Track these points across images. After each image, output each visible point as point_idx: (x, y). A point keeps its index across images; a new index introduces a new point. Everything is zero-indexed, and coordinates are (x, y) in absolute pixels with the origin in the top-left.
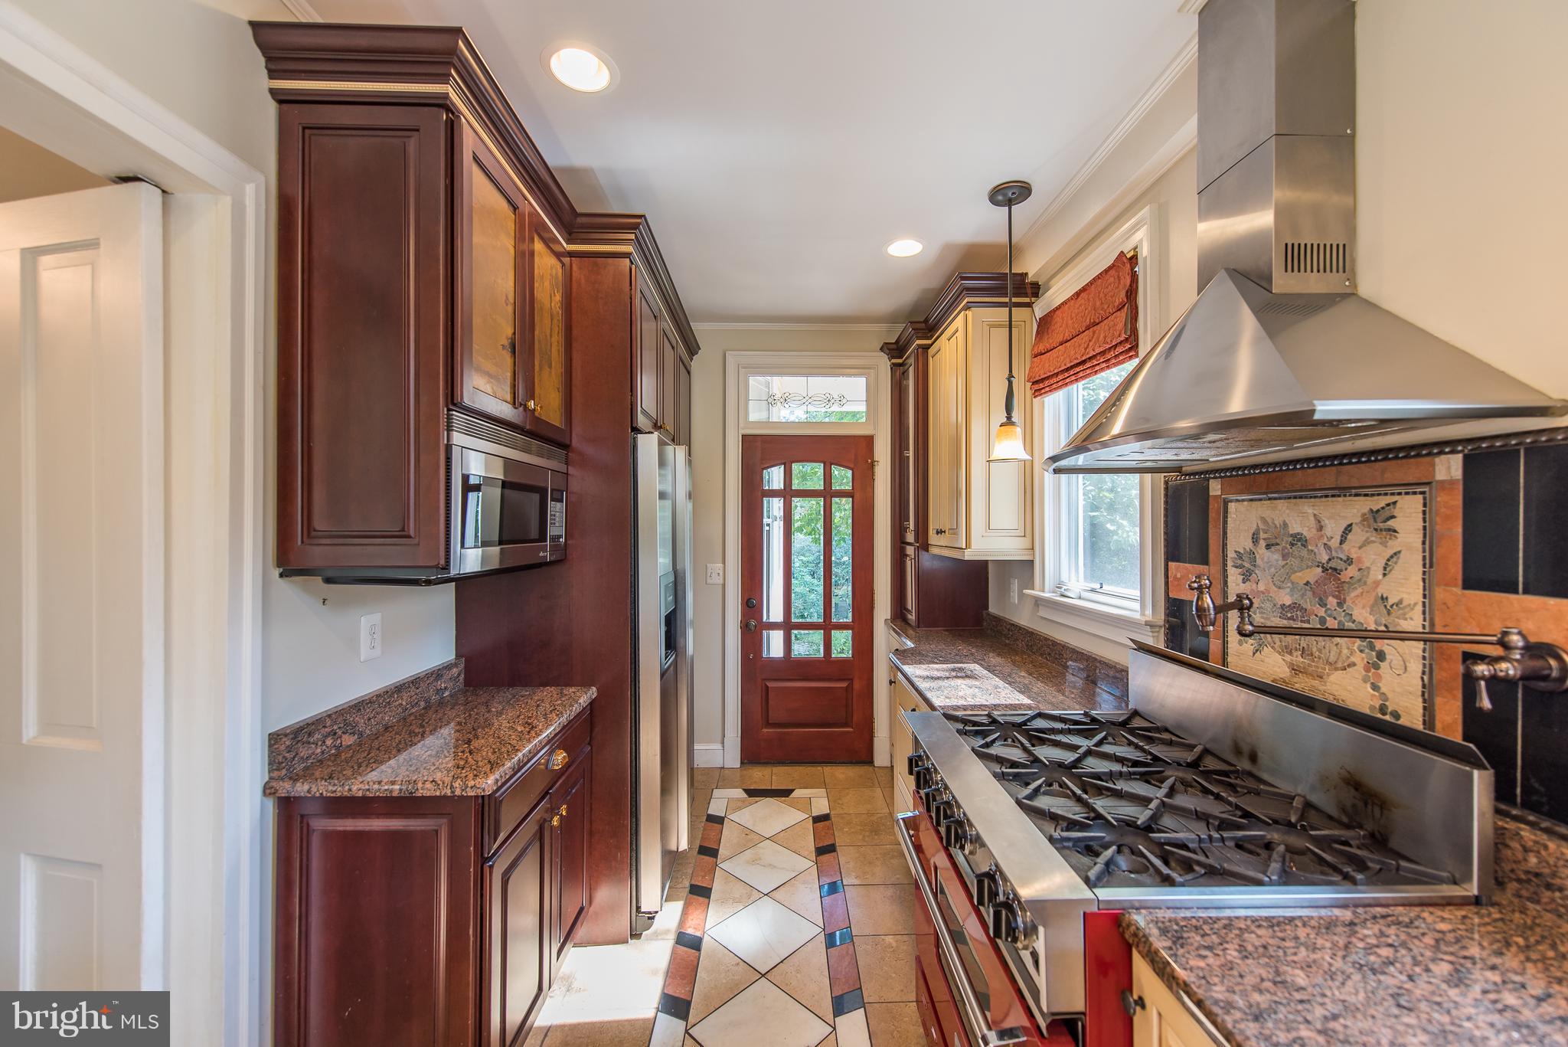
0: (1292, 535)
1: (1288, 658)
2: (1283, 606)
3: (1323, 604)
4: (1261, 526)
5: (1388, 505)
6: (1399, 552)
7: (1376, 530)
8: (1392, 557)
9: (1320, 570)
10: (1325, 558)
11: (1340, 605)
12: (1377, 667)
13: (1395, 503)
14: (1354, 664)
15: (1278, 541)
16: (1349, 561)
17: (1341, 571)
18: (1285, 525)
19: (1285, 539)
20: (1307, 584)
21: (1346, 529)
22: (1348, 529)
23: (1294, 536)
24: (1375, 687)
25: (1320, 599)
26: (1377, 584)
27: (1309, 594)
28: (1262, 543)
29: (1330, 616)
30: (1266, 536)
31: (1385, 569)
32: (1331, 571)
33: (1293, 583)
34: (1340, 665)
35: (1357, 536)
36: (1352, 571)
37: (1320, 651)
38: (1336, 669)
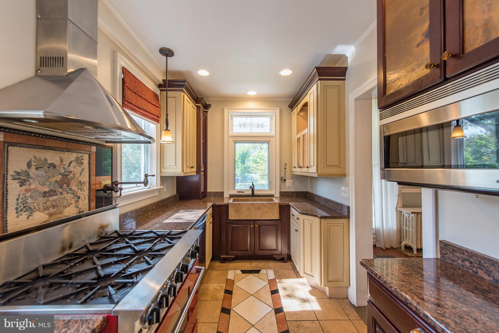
0: (49, 164)
1: (46, 212)
2: (45, 192)
3: (61, 187)
4: (33, 159)
5: (81, 156)
6: (84, 169)
7: (78, 163)
8: (82, 170)
9: (61, 176)
10: (63, 171)
11: (67, 186)
12: (78, 201)
13: (83, 156)
14: (72, 203)
15: (42, 166)
16: (71, 172)
17: (68, 175)
18: (46, 160)
19: (46, 165)
20: (56, 181)
21: (70, 162)
22: (71, 162)
23: (50, 164)
24: (77, 207)
25: (61, 186)
26: (78, 178)
27: (57, 185)
28: (34, 167)
29: (64, 191)
30: (35, 164)
31: (80, 173)
32: (65, 176)
33: (49, 182)
34: (67, 206)
35: (73, 164)
36: (71, 175)
37: (61, 204)
38: (66, 207)
